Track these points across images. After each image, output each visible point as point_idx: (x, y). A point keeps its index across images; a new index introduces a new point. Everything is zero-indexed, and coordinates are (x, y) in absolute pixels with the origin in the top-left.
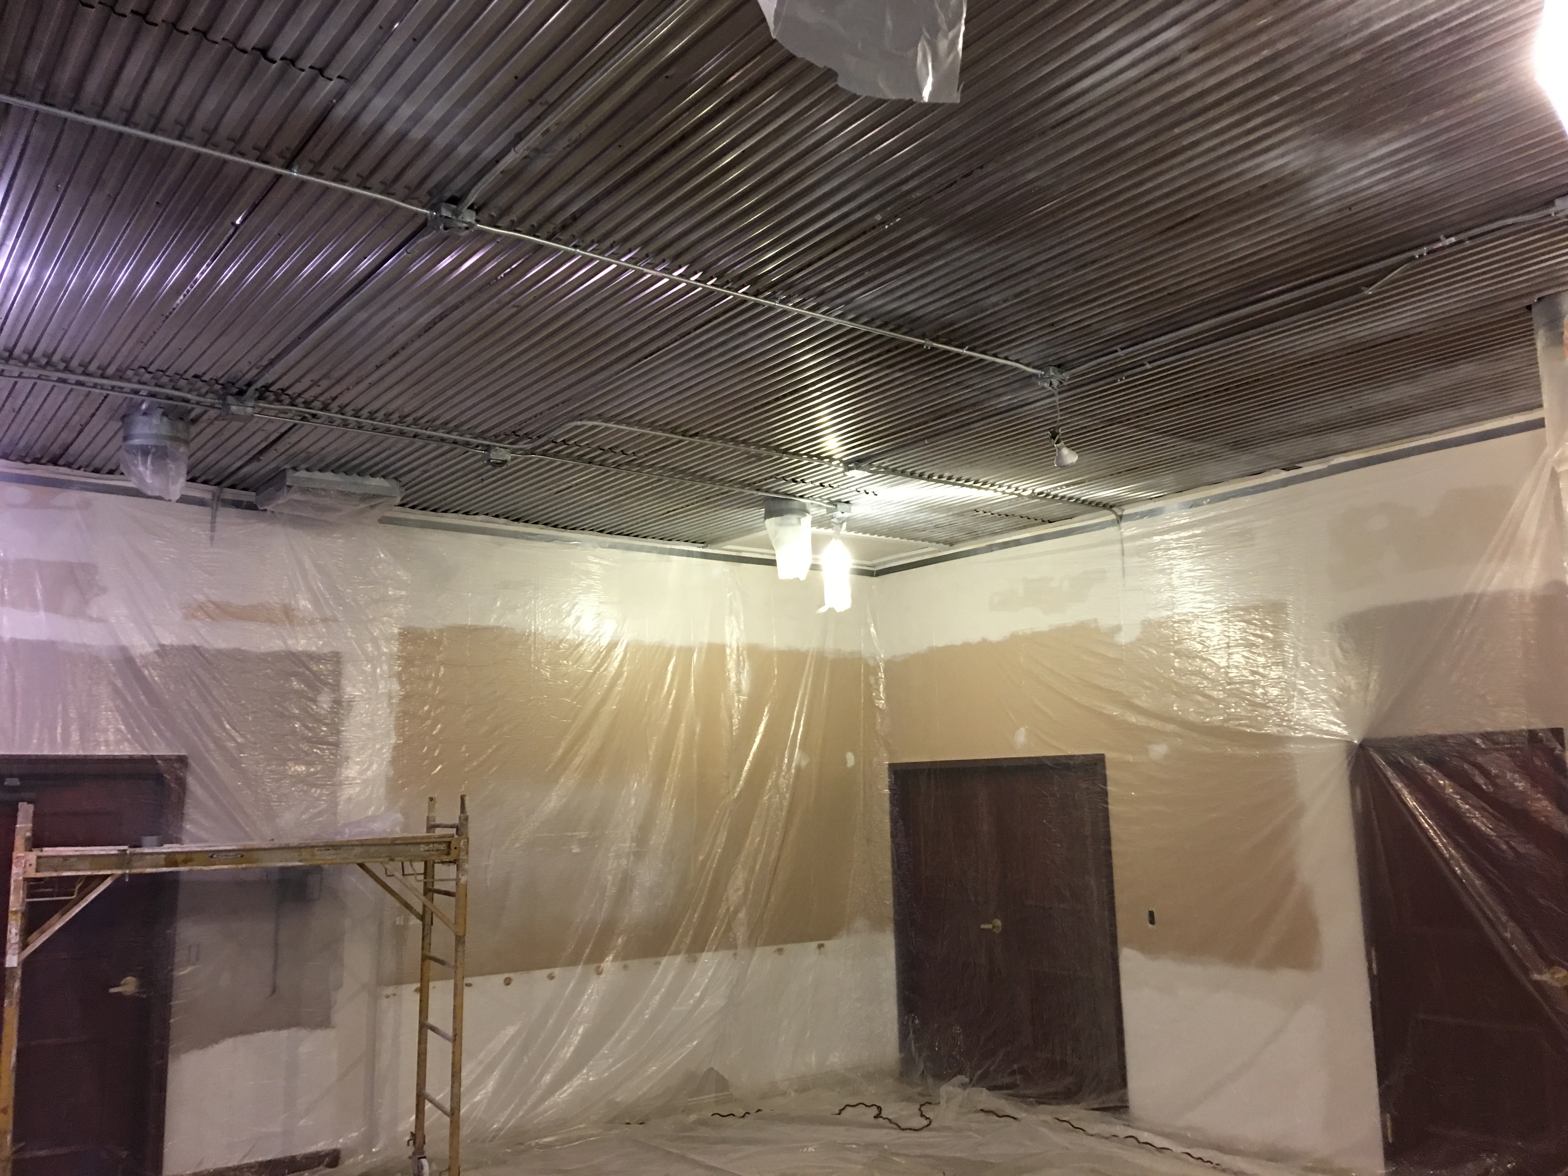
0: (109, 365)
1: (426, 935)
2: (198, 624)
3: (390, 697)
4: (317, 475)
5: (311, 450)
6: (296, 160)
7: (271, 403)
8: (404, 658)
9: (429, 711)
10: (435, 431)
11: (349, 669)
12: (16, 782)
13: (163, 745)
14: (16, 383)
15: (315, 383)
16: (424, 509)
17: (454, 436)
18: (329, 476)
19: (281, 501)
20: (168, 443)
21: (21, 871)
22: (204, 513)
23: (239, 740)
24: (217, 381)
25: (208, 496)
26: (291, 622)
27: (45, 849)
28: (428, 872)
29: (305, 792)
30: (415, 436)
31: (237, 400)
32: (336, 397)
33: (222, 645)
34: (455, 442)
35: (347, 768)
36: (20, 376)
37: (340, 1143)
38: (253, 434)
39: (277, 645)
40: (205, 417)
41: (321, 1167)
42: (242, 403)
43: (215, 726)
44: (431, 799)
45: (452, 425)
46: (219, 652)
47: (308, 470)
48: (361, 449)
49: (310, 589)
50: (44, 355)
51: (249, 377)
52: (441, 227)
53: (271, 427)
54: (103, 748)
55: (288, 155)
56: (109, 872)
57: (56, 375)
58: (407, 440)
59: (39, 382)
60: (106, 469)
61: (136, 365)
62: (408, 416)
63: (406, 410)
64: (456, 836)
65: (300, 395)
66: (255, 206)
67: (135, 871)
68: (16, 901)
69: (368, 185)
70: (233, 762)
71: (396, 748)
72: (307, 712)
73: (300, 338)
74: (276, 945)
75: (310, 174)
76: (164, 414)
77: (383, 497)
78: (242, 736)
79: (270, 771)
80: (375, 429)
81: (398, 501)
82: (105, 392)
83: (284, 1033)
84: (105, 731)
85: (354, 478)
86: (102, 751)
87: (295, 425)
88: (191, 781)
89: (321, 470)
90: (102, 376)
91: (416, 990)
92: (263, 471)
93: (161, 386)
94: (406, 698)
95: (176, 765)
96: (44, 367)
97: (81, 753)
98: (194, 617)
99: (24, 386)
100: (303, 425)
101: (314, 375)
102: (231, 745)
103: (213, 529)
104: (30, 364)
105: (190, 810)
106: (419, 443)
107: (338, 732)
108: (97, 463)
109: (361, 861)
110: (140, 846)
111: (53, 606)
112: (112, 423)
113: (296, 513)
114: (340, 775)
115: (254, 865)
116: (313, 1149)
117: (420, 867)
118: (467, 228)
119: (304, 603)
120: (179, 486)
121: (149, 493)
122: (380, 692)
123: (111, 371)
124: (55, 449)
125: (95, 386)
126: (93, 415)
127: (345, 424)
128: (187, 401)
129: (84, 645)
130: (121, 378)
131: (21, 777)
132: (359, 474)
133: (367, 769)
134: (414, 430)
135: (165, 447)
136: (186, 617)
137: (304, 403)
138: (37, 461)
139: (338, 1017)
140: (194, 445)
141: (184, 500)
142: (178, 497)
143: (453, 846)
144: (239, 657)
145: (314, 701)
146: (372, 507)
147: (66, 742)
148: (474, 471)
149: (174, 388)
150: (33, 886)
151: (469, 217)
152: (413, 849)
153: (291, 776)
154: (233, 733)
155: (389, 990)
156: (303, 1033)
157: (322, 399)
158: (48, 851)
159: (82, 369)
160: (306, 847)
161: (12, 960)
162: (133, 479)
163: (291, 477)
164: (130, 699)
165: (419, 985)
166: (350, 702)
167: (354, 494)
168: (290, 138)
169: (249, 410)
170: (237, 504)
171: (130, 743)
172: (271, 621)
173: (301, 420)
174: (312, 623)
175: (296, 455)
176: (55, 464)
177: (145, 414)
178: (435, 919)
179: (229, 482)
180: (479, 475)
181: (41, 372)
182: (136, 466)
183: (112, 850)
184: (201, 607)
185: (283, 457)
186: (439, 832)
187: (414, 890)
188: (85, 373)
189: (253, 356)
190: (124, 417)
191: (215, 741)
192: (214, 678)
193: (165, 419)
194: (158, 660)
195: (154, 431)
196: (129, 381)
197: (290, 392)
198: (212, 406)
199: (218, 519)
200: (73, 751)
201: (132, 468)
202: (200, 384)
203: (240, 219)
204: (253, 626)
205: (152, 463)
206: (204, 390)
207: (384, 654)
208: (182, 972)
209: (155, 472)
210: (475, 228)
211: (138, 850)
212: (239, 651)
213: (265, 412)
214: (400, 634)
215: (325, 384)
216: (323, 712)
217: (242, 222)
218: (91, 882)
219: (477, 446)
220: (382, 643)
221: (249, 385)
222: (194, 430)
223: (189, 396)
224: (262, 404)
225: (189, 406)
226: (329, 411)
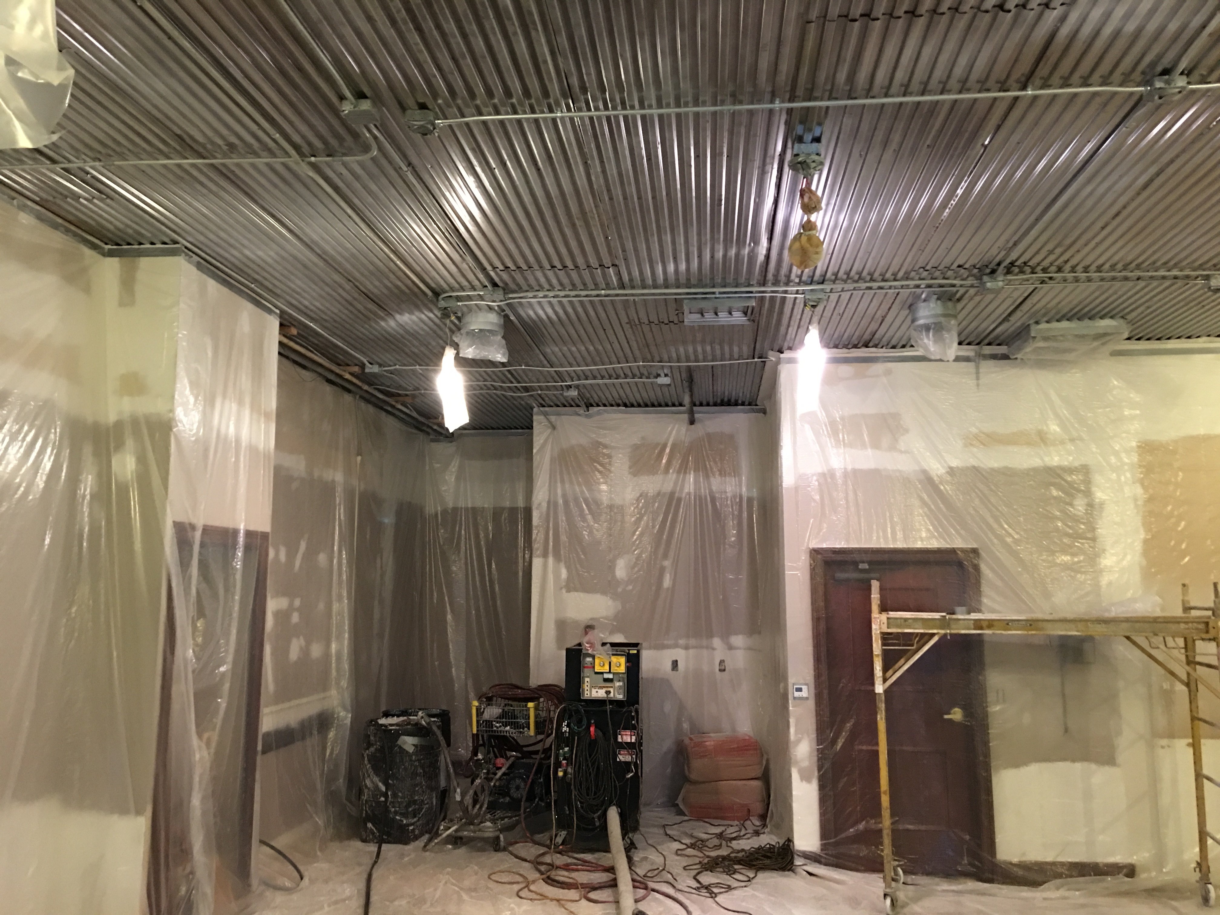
0: (899, 270)
1: (1192, 700)
2: (975, 450)
3: (1136, 500)
4: (1055, 325)
5: (1049, 306)
6: (1031, 81)
7: (1017, 275)
8: (1144, 466)
9: (1173, 510)
10: (1156, 271)
11: (1097, 478)
12: (866, 566)
13: (960, 540)
14: (840, 296)
15: (1051, 252)
16: (1148, 339)
17: (1175, 272)
18: (1065, 324)
19: (1028, 349)
20: (942, 319)
21: (878, 627)
22: (970, 367)
23: (1016, 536)
24: (974, 266)
25: (971, 354)
26: (1045, 443)
27: (891, 613)
28: (1190, 646)
29: (1071, 576)
30: (1138, 279)
31: (991, 278)
32: (1068, 260)
33: (995, 465)
34: (1176, 278)
35: (1105, 558)
36: (843, 290)
37: (1133, 859)
38: (1003, 301)
39: (1036, 462)
40: (967, 295)
41: (1121, 875)
42: (995, 279)
43: (995, 526)
44: (1184, 585)
45: (1172, 263)
46: (993, 469)
47: (1047, 322)
48: (1092, 297)
49: (1057, 416)
50: (857, 273)
51: (997, 259)
52: (1156, 97)
53: (1016, 294)
54: (919, 543)
55: (1023, 79)
56: (935, 631)
57: (864, 285)
58: (1130, 284)
59: (855, 292)
60: (900, 345)
61: (916, 268)
62: (1131, 263)
63: (1130, 258)
64: (1213, 618)
65: (1038, 264)
66: (998, 127)
67: (953, 632)
68: (877, 648)
69: (1089, 83)
70: (1015, 554)
71: (1146, 542)
72: (1067, 514)
73: (1037, 220)
74: (1064, 695)
75: (1041, 88)
76: (938, 299)
77: (1112, 334)
78: (1017, 533)
79: (1042, 560)
80: (1102, 279)
81: (1126, 335)
82: (897, 291)
83: (1078, 765)
84: (920, 530)
85: (1087, 322)
86: (919, 545)
87: (1036, 288)
88: (983, 567)
89: (1058, 321)
90: (895, 280)
91: (1189, 745)
92: (1013, 329)
93: (936, 279)
94: (1150, 500)
95: (971, 555)
96: (857, 282)
97: (905, 546)
98: (971, 445)
99: (846, 296)
100: (1042, 288)
101: (1050, 246)
102: (1009, 540)
103: (978, 378)
104: (849, 281)
105: (985, 588)
106: (1142, 284)
107: (1093, 529)
108: (893, 342)
109: (1128, 634)
110: (953, 614)
111: (876, 445)
112: (902, 312)
113: (1040, 357)
114: (1100, 564)
115: (1041, 633)
116: (1111, 860)
117: (1181, 642)
118: (1180, 92)
119: (1054, 428)
120: (953, 350)
121: (933, 358)
122: (1126, 496)
123: (901, 274)
124: (867, 337)
125: (890, 288)
126: (890, 308)
127: (1077, 280)
128: (954, 286)
129: (900, 471)
130: (907, 279)
131: (870, 563)
132: (1090, 319)
133: (1123, 559)
134: (1138, 273)
135: (940, 323)
136: (965, 446)
137: (1042, 270)
138: (855, 346)
139: (1121, 758)
140: (961, 317)
141: (958, 359)
142: (953, 358)
143: (1211, 625)
144: (1008, 473)
145: (1071, 505)
146: (1103, 344)
147: (894, 539)
148: (1194, 299)
149: (944, 278)
150: (886, 638)
151: (1181, 82)
152: (1173, 627)
153: (1060, 564)
154: (1010, 531)
155: (1164, 742)
156: (1093, 766)
157: (1056, 263)
158: (892, 614)
159: (881, 277)
160: (1081, 620)
161: (879, 689)
162: (921, 350)
163: (1034, 330)
164: (933, 507)
165: (1191, 741)
166: (1102, 504)
167: (1087, 335)
168: (1024, 67)
169: (1001, 284)
170: (994, 357)
171: (937, 538)
172: (1029, 444)
173: (1041, 283)
174: (1062, 442)
175: (1037, 312)
176: (867, 347)
177: (925, 301)
178: (1200, 686)
179: (986, 341)
180: (1200, 303)
181: (856, 285)
182: (922, 340)
183: (937, 615)
184: (976, 437)
185: (1028, 315)
186: (1194, 613)
187: (1176, 660)
188: (884, 280)
189: (1001, 243)
190: (910, 307)
191: (997, 536)
192: (991, 490)
193: (939, 302)
194: (949, 478)
195: (933, 312)
196: (912, 279)
197: (1030, 264)
198: (972, 286)
199: (981, 370)
200: (900, 545)
201: (919, 341)
202: (962, 271)
203: (988, 140)
204: (1015, 449)
205: (933, 336)
206: (965, 276)
207: (1126, 464)
208: (994, 709)
209: (935, 342)
210: (1187, 89)
211: (954, 616)
212: (1006, 468)
213: (1012, 283)
214: (1139, 447)
215: (1058, 251)
216: (1080, 513)
217: (990, 142)
218: (925, 638)
219: (1197, 277)
220: (1123, 455)
221: (999, 264)
222: (960, 306)
223: (954, 282)
224: (1009, 277)
225: (954, 289)
226: (1063, 272)
